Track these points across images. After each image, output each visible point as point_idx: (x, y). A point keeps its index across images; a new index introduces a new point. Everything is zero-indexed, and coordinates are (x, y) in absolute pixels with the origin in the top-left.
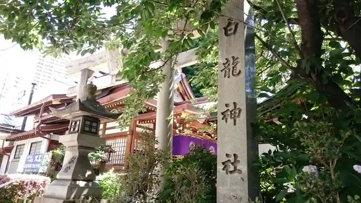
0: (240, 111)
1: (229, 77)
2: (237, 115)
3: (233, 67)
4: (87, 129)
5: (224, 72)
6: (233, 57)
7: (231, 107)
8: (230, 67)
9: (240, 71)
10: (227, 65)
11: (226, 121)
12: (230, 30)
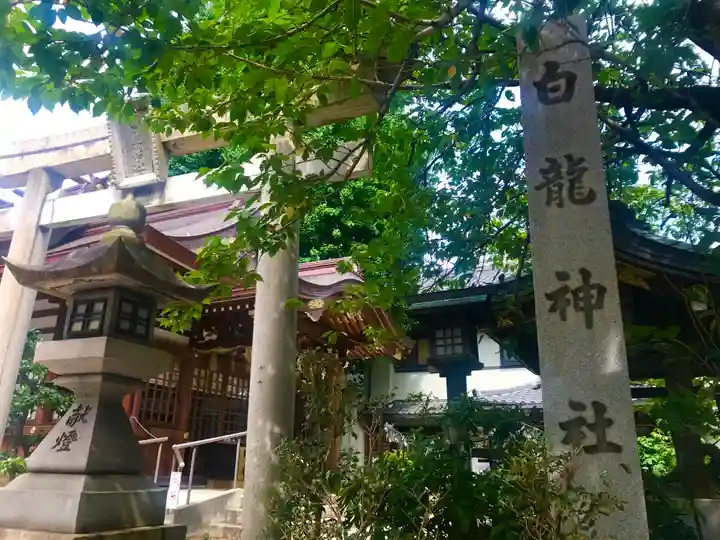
0: (602, 290)
1: (560, 205)
2: (593, 301)
3: (572, 182)
4: (125, 325)
5: (545, 190)
6: (569, 158)
7: (575, 282)
8: (562, 181)
9: (592, 192)
10: (551, 176)
11: (564, 318)
12: (555, 89)
